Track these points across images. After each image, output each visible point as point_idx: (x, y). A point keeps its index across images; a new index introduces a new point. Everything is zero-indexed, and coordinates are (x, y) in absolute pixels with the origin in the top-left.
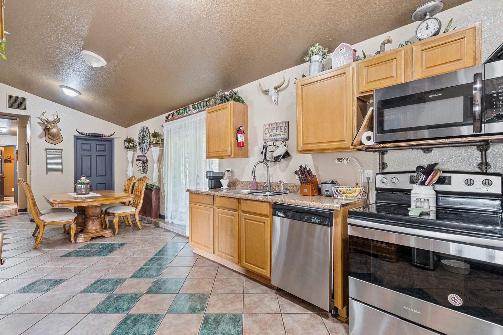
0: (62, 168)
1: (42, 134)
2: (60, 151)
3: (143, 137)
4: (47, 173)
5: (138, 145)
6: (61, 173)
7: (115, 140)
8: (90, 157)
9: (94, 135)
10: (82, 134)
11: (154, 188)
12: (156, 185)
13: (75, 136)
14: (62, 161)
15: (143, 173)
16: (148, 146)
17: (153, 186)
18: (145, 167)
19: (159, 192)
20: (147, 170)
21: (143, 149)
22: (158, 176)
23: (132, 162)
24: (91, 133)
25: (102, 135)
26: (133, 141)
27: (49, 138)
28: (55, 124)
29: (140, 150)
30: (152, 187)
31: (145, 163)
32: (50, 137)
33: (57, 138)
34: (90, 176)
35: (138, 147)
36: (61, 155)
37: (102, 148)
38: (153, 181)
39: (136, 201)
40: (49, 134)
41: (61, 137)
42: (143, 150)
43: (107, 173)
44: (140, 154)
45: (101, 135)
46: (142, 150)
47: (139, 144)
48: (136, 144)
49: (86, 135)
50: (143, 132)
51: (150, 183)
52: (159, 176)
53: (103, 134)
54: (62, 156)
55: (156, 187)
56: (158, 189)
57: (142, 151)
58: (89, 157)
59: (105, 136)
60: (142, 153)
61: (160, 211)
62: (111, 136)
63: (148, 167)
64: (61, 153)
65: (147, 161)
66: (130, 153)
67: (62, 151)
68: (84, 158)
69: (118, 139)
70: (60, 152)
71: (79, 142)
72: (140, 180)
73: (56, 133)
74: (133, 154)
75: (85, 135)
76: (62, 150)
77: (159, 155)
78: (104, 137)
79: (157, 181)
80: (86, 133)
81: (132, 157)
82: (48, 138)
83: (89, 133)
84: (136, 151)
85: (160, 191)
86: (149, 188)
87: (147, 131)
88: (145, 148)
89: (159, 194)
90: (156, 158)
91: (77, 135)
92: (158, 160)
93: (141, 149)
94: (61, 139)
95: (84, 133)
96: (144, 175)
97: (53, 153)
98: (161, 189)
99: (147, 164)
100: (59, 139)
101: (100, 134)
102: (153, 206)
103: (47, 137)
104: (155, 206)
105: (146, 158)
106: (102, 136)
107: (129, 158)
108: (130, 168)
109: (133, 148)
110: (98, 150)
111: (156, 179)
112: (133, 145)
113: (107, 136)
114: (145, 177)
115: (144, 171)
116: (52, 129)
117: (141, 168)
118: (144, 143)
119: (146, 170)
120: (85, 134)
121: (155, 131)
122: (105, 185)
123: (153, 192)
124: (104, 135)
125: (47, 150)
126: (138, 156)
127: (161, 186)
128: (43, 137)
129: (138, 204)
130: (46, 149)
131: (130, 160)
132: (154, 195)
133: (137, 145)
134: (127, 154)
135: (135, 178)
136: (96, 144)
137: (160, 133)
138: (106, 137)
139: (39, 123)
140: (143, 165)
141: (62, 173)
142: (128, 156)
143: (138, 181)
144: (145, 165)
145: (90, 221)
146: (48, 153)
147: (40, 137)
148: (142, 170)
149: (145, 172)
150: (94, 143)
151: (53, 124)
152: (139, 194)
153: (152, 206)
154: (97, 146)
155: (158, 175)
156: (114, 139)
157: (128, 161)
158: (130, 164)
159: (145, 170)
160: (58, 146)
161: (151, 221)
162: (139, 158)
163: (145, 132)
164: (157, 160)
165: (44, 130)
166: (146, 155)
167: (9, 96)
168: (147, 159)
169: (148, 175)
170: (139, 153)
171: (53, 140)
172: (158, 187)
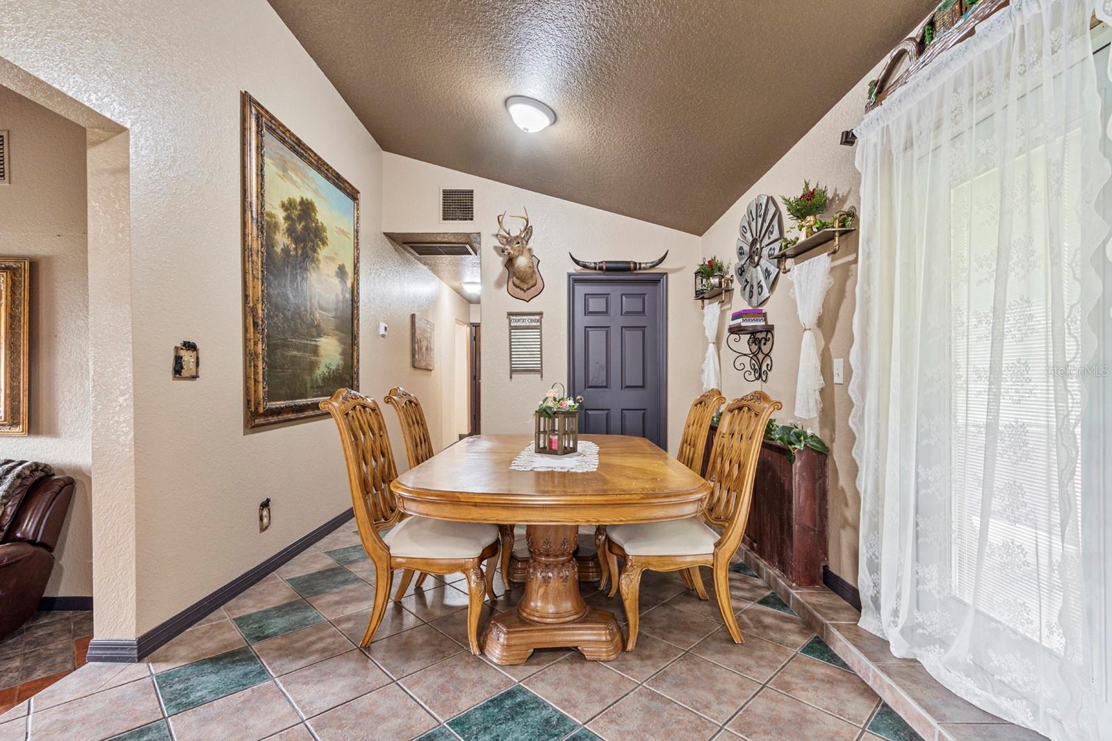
0: (541, 364)
1: (501, 276)
2: (538, 317)
3: (754, 242)
4: (511, 377)
5: (735, 278)
6: (540, 375)
7: (670, 277)
8: (607, 332)
9: (614, 265)
10: (585, 266)
11: (800, 446)
12: (809, 432)
13: (570, 275)
14: (541, 345)
15: (752, 377)
16: (774, 270)
17: (798, 436)
18: (761, 356)
19: (823, 466)
20: (770, 368)
21: (752, 286)
22: (818, 393)
23: (718, 343)
24: (606, 262)
25: (635, 263)
26: (720, 269)
27: (515, 285)
28: (523, 244)
29: (743, 295)
30: (793, 439)
31: (761, 337)
32: (517, 282)
33: (532, 283)
34: (606, 387)
35: (737, 286)
36: (539, 328)
37: (635, 304)
38: (796, 413)
39: (719, 499)
40: (515, 274)
41: (539, 281)
42: (755, 290)
43: (648, 376)
44: (745, 306)
45: (632, 265)
46: (751, 292)
47: (741, 271)
48: (728, 276)
49: (595, 269)
50: (753, 224)
51: (782, 419)
52: (822, 391)
53: (637, 261)
54: (541, 332)
55: (811, 443)
56: (820, 453)
57: (751, 297)
58: (603, 333)
59: (642, 265)
60: (750, 304)
61: (826, 554)
62: (657, 265)
63: (772, 355)
64: (539, 324)
65: (769, 329)
66: (713, 309)
67: (541, 318)
68: (592, 333)
69: (679, 273)
70: (538, 321)
71: (581, 290)
72: (739, 408)
73: (528, 269)
74: (718, 312)
75: (591, 269)
76: (541, 314)
77: (828, 293)
78: (640, 269)
79: (815, 415)
80: (595, 263)
81: (715, 323)
82: (513, 286)
83: (602, 262)
84: (730, 301)
85: (829, 461)
86: (779, 443)
87: (772, 210)
88: (763, 283)
89: (823, 476)
90: (809, 311)
91: (574, 272)
92: (820, 322)
93: (748, 288)
94: (539, 285)
95: (591, 263)
96: (757, 386)
97: (524, 324)
98: (837, 454)
99: (769, 343)
100: (535, 285)
101: (629, 262)
102: (796, 527)
103: (510, 283)
104: (804, 529)
105: (765, 320)
106: (635, 269)
107: (707, 331)
108: (712, 365)
109: (719, 293)
110: (627, 312)
111: (812, 405)
112: (720, 283)
113: (648, 265)
114: (761, 396)
115: (755, 370)
116: (517, 257)
117: (746, 360)
118: (758, 264)
119: (764, 368)
120: (593, 265)
121: (807, 185)
122: (644, 414)
123: (797, 464)
124: (640, 264)
125: (512, 317)
126: (735, 317)
127: (832, 440)
128: (504, 283)
129: (730, 519)
130: (510, 314)
131: (711, 333)
132: (802, 477)
133: (732, 281)
134: (702, 316)
135: (722, 400)
136: (622, 295)
137: (830, 195)
138: (645, 269)
139: (495, 248)
140: (755, 348)
141: (542, 377)
142: (706, 323)
143: (731, 411)
144: (760, 348)
145: (535, 569)
146: (512, 325)
147: (499, 284)
148: (748, 368)
149: (760, 373)
150: (615, 291)
151: (518, 243)
152: (735, 472)
153: (790, 527)
154: (624, 298)
155: (818, 387)
156: (666, 274)
157: (707, 337)
158: (712, 347)
159: (760, 369)
160: (533, 306)
161: (788, 594)
162: (740, 320)
163: (760, 220)
164: (815, 321)
165: (506, 266)
166: (765, 308)
167: (444, 191)
168: (769, 323)
169: (773, 386)
170: (739, 302)
171: (522, 289)
172: (820, 441)
